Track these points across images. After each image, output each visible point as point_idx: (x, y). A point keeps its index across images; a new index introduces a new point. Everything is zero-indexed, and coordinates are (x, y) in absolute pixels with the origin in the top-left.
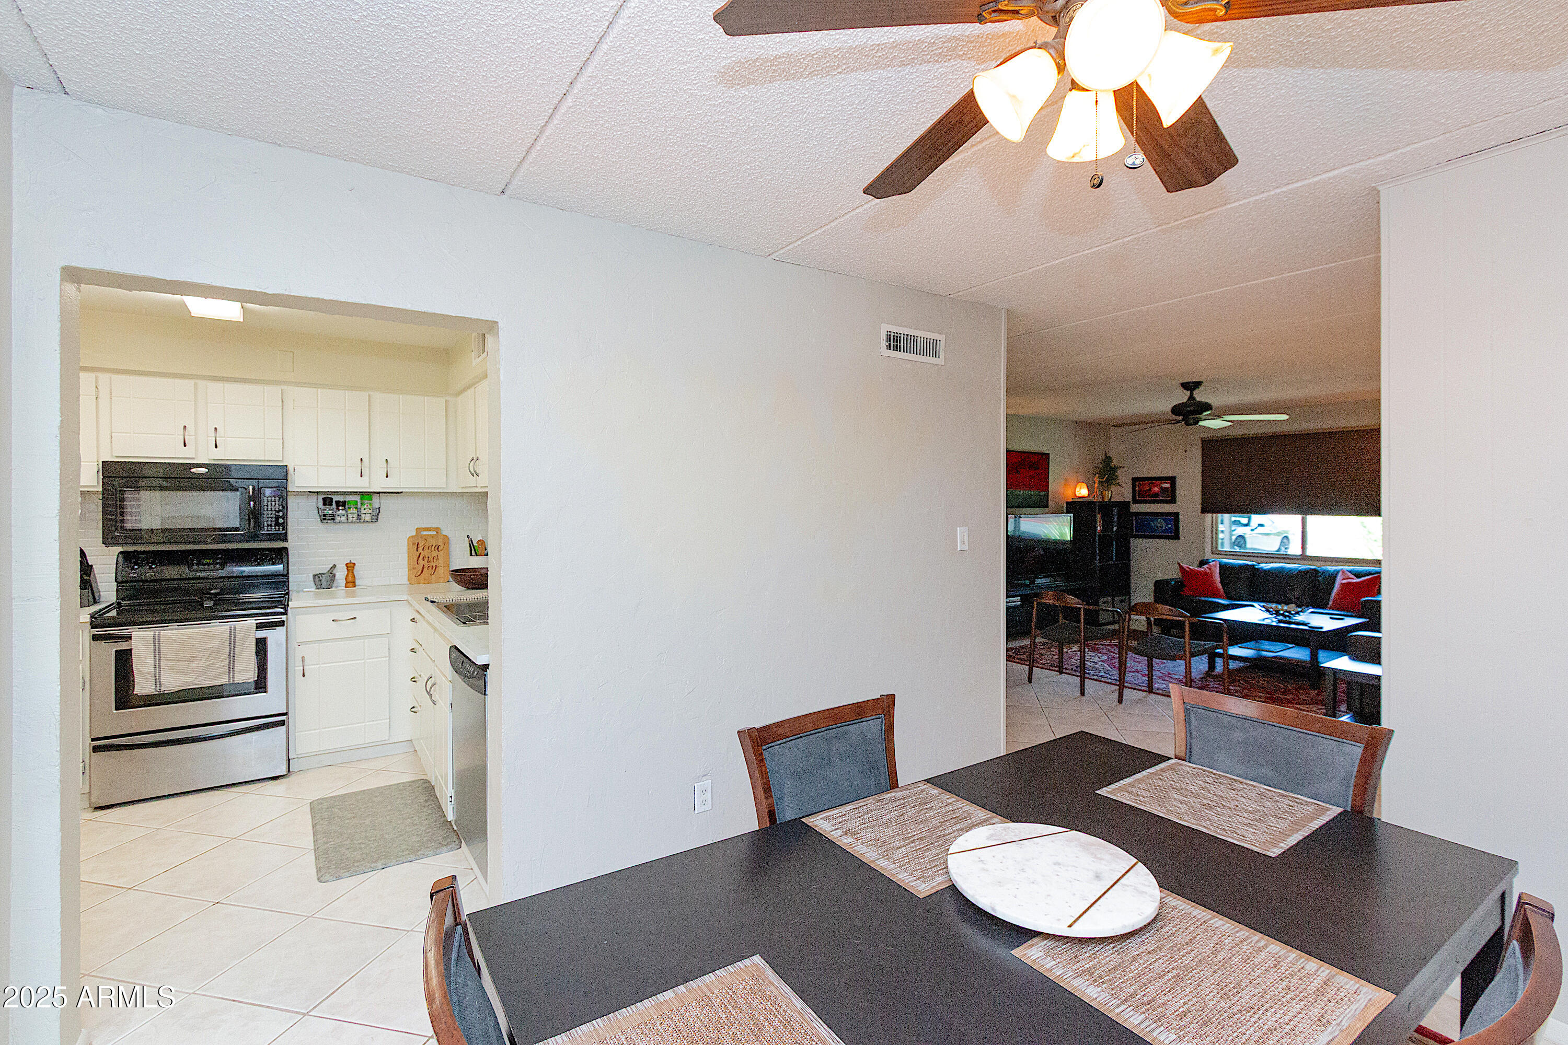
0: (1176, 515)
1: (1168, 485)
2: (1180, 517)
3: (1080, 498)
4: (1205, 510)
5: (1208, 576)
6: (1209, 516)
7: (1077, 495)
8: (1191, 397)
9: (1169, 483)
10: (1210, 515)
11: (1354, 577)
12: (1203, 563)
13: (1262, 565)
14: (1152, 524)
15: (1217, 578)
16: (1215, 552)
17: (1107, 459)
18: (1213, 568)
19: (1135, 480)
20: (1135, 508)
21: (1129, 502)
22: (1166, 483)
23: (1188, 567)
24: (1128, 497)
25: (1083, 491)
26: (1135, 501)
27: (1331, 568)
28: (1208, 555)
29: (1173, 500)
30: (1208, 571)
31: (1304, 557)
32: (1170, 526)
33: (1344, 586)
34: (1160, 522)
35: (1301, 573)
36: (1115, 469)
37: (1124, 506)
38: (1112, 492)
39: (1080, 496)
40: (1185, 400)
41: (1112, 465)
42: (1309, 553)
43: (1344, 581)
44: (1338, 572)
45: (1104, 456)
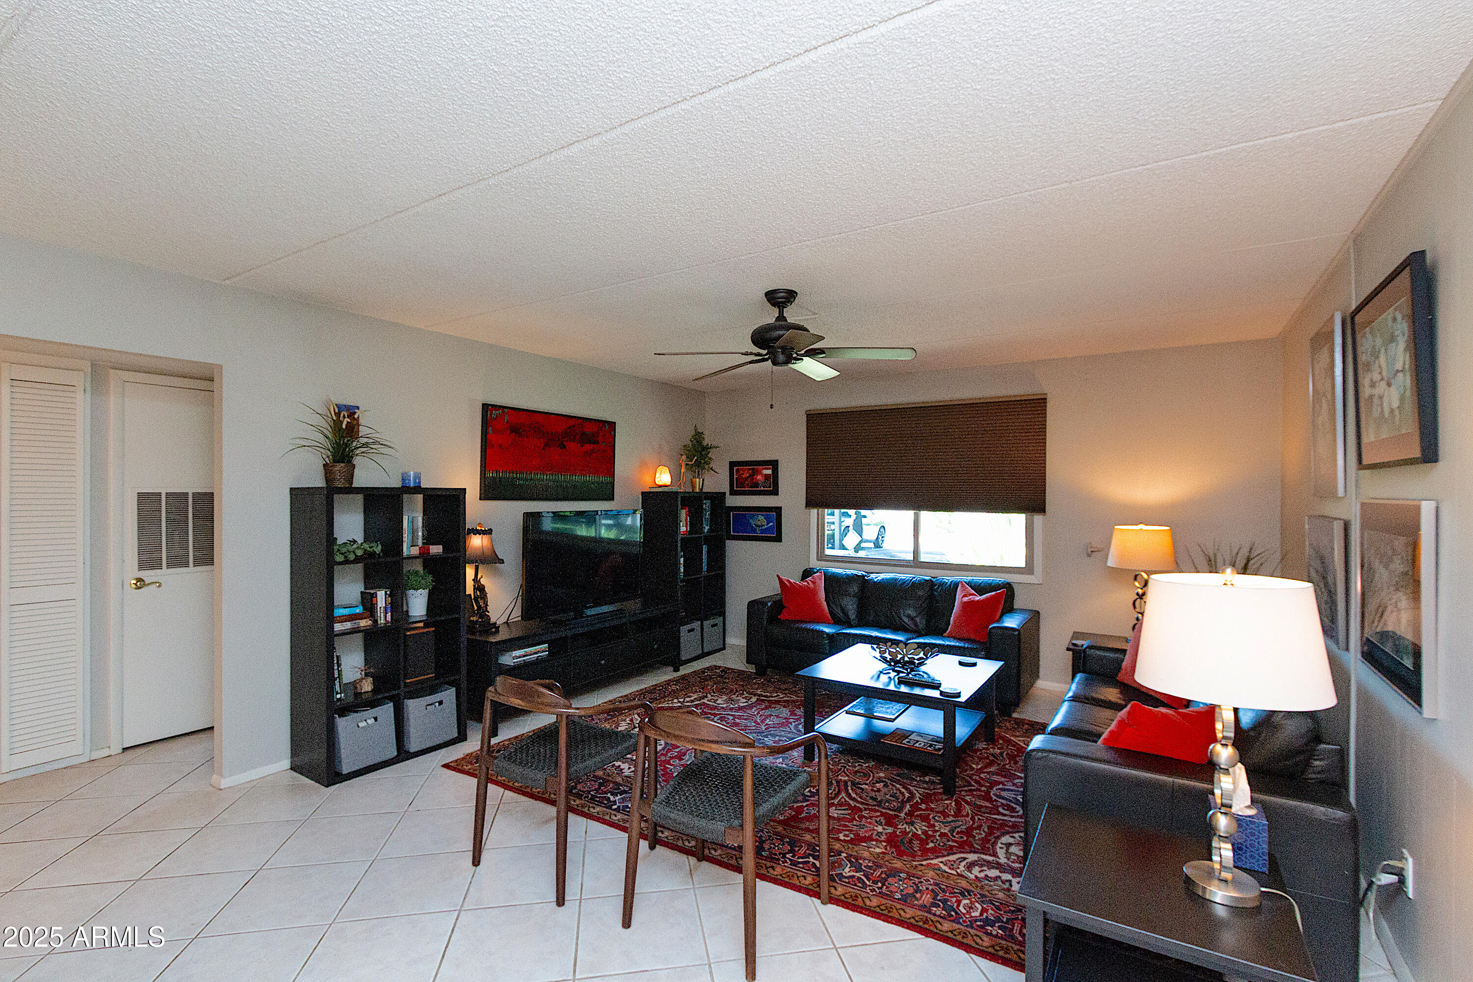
0: (778, 510)
1: (769, 472)
2: (783, 511)
3: (660, 486)
4: (810, 503)
5: (810, 593)
6: (814, 511)
7: (657, 483)
8: (781, 318)
9: (769, 469)
10: (816, 510)
11: (974, 592)
12: (807, 573)
13: (873, 576)
14: (751, 521)
15: (822, 594)
16: (821, 557)
17: (698, 437)
18: (818, 581)
19: (732, 464)
20: (733, 501)
21: (725, 493)
22: (767, 469)
23: (788, 581)
24: (725, 488)
25: (664, 478)
26: (733, 492)
27: (948, 578)
28: (814, 563)
29: (775, 492)
30: (811, 585)
31: (916, 563)
32: (771, 524)
33: (966, 606)
34: (761, 519)
35: (915, 586)
36: (707, 448)
37: (717, 498)
38: (703, 480)
39: (660, 483)
40: (772, 320)
41: (705, 443)
42: (923, 558)
43: (966, 599)
44: (956, 585)
45: (693, 433)
